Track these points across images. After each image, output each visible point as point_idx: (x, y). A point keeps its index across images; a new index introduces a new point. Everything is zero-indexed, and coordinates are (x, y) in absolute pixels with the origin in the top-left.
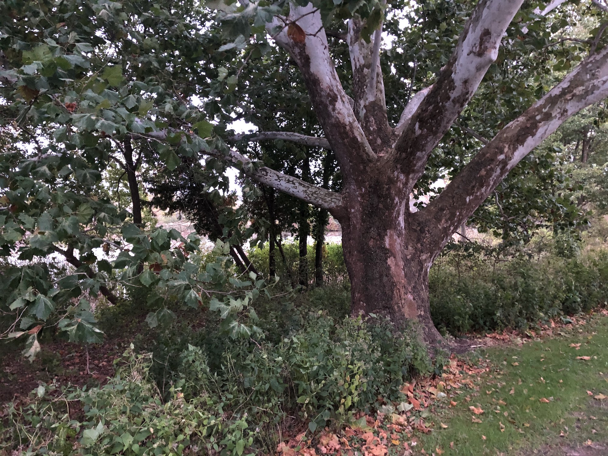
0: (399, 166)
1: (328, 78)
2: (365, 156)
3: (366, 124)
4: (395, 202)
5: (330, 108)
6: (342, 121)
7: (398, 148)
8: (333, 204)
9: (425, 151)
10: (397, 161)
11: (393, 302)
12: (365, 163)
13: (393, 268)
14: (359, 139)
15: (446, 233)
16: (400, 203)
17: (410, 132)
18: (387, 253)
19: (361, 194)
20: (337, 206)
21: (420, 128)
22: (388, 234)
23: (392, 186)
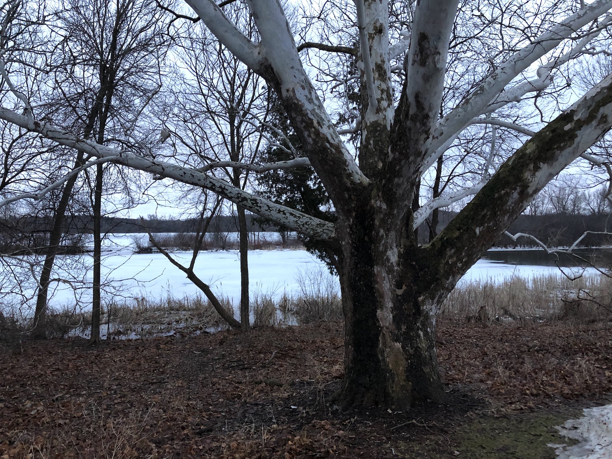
0: (380, 195)
4: (380, 234)
8: (325, 235)
9: (401, 176)
11: (377, 350)
16: (386, 236)
18: (375, 292)
19: (349, 225)
20: (330, 238)
21: (392, 151)
22: (375, 270)
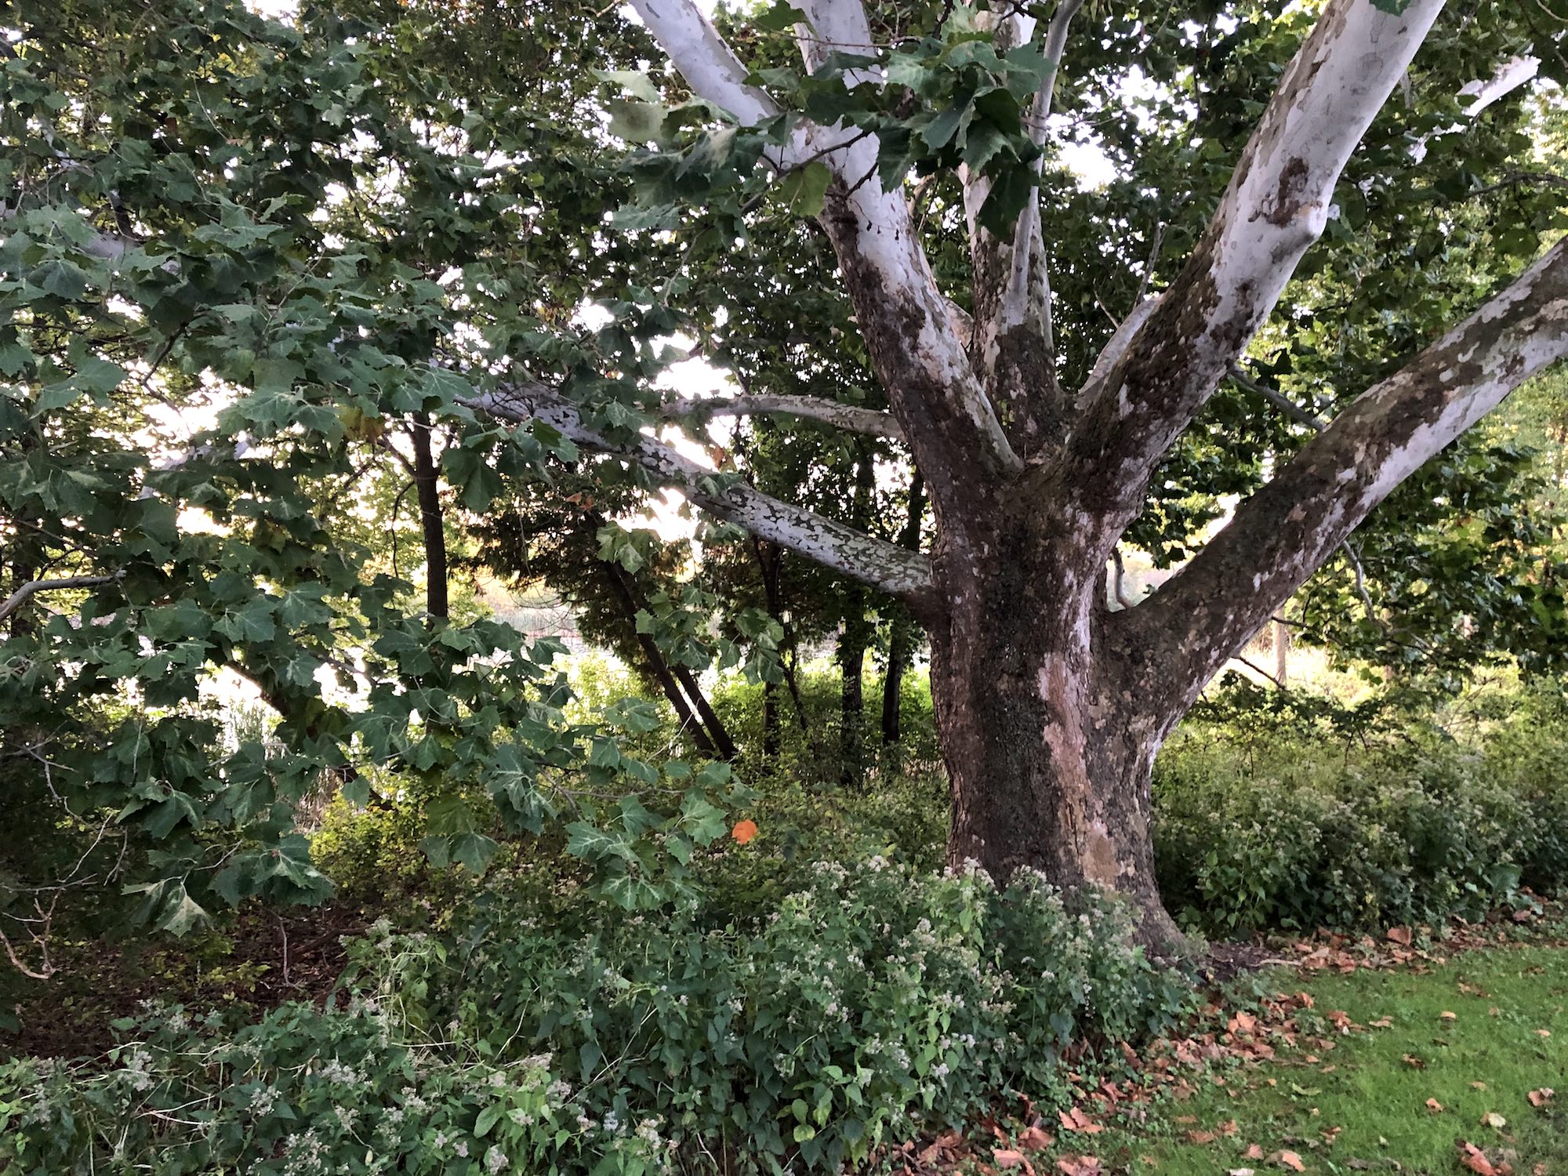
0: (1076, 492)
1: (900, 270)
2: (991, 465)
3: (1000, 383)
4: (1066, 582)
5: (906, 343)
6: (934, 376)
7: (1077, 447)
8: (908, 582)
9: (1142, 456)
10: (1071, 478)
11: (1054, 841)
12: (990, 482)
13: (1057, 752)
14: (978, 423)
15: (1199, 666)
16: (1080, 585)
17: (1106, 407)
18: (1045, 711)
19: (978, 559)
20: (919, 588)
21: (1130, 398)
22: (1047, 663)
23: (1058, 540)
